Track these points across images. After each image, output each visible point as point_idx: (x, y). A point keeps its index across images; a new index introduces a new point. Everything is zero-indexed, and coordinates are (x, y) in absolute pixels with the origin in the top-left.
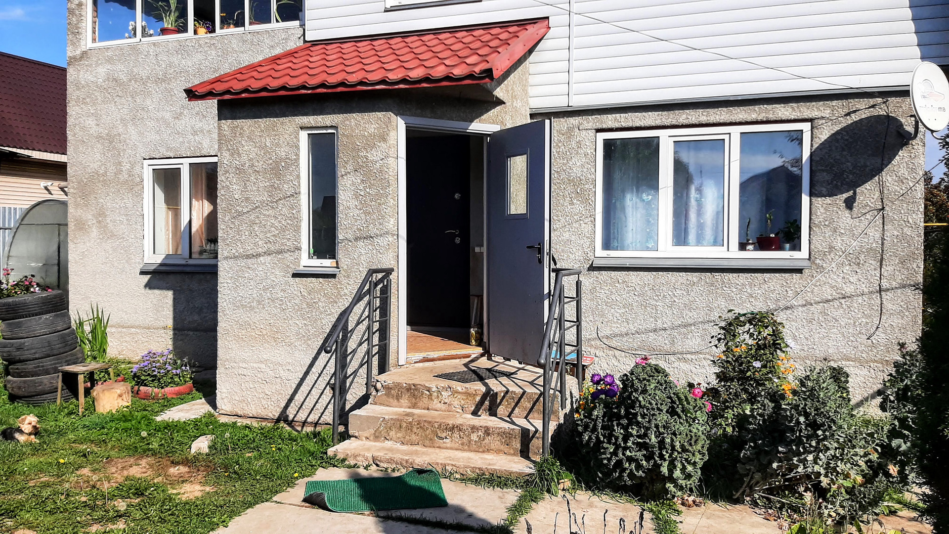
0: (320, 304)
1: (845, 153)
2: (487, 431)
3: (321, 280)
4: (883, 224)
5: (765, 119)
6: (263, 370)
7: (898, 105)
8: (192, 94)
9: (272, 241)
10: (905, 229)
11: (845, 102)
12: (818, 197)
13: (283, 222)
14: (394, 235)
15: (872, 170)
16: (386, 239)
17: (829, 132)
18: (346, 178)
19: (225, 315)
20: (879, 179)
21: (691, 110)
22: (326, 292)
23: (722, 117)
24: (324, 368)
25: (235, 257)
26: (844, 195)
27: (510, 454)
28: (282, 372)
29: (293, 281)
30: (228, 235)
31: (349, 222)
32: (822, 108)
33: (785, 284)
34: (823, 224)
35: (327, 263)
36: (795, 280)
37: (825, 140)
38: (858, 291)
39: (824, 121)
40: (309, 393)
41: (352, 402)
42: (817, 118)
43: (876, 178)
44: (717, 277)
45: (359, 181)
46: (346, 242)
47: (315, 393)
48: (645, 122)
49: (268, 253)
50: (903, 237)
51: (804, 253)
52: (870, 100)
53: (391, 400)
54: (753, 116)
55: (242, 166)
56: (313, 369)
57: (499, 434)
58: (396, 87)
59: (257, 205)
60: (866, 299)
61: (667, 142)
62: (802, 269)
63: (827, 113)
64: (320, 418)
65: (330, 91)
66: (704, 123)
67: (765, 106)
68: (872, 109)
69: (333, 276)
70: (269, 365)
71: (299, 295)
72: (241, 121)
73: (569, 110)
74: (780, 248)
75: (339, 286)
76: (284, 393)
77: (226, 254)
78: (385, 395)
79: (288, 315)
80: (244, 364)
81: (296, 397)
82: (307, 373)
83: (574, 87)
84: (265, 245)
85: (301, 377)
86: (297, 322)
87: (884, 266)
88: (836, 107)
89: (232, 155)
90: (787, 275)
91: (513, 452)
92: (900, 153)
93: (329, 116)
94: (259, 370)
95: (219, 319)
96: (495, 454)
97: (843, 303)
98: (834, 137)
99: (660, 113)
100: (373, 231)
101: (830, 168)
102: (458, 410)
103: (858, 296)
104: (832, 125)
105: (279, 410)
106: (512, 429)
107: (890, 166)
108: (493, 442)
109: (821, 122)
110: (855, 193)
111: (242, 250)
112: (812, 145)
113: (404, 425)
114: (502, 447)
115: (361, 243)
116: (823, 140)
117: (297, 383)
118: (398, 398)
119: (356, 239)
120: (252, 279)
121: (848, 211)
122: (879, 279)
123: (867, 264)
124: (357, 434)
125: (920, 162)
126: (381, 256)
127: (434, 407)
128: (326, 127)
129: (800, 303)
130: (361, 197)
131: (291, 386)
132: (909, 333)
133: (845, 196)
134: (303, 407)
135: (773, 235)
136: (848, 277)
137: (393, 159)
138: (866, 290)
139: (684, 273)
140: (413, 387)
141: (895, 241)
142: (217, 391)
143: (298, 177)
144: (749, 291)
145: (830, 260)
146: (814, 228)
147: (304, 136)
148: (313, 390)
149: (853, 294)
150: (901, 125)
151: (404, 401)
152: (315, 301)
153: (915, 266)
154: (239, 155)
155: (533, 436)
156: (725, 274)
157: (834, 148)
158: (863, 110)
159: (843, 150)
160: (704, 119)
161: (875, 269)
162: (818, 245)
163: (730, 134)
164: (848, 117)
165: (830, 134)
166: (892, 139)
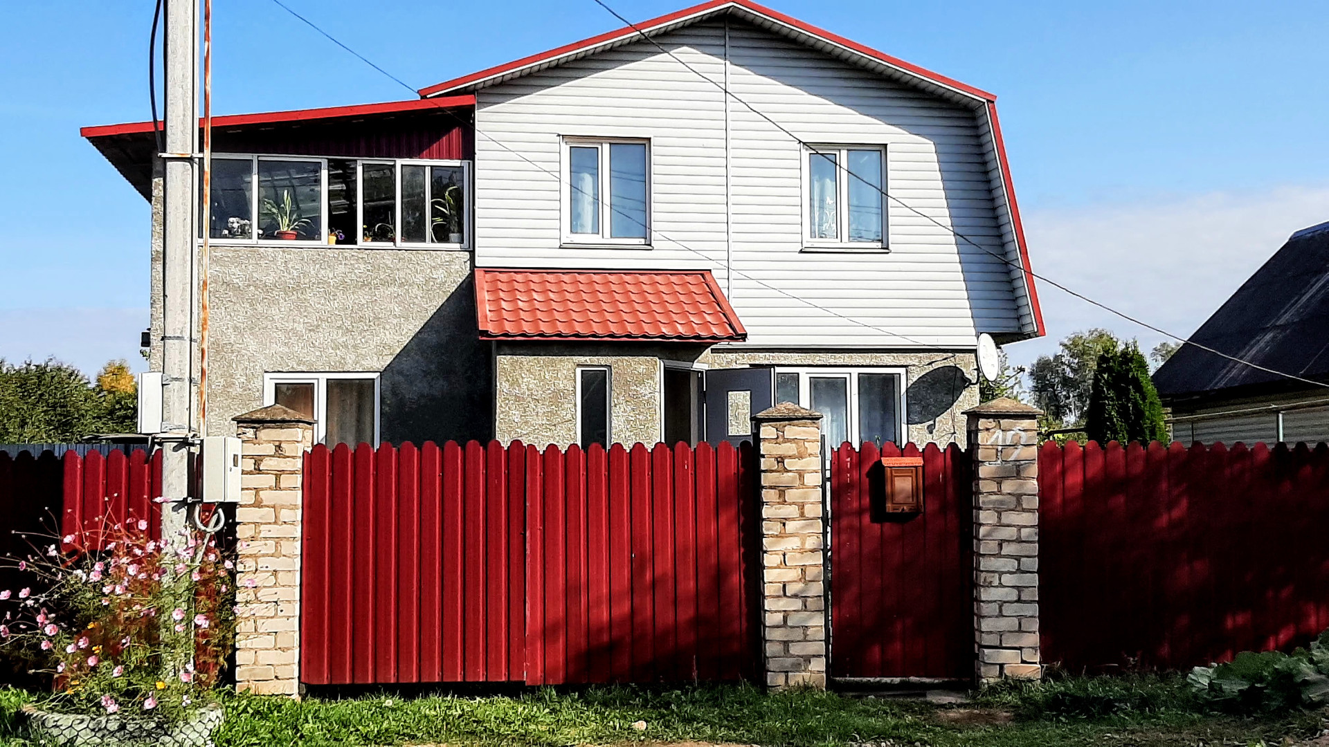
1: (929, 392)
5: (875, 364)
7: (961, 359)
11: (927, 355)
12: (913, 424)
15: (946, 404)
17: (918, 375)
18: (618, 407)
21: (823, 354)
23: (846, 361)
32: (913, 358)
37: (916, 381)
39: (915, 368)
42: (910, 365)
43: (949, 411)
45: (630, 409)
48: (788, 361)
52: (944, 354)
54: (868, 361)
55: (522, 395)
58: (671, 340)
59: (536, 427)
61: (805, 376)
63: (916, 362)
67: (875, 354)
68: (945, 361)
72: (521, 357)
88: (922, 358)
89: (511, 385)
92: (963, 393)
93: (604, 357)
98: (922, 380)
99: (801, 354)
101: (920, 401)
104: (920, 370)
107: (957, 402)
109: (912, 368)
110: (935, 422)
112: (907, 385)
121: (931, 435)
128: (600, 366)
130: (631, 422)
133: (929, 423)
137: (658, 393)
143: (575, 405)
147: (579, 371)
150: (962, 373)
154: (519, 385)
157: (921, 387)
158: (940, 361)
159: (927, 389)
160: (832, 362)
163: (850, 373)
164: (930, 366)
166: (958, 383)
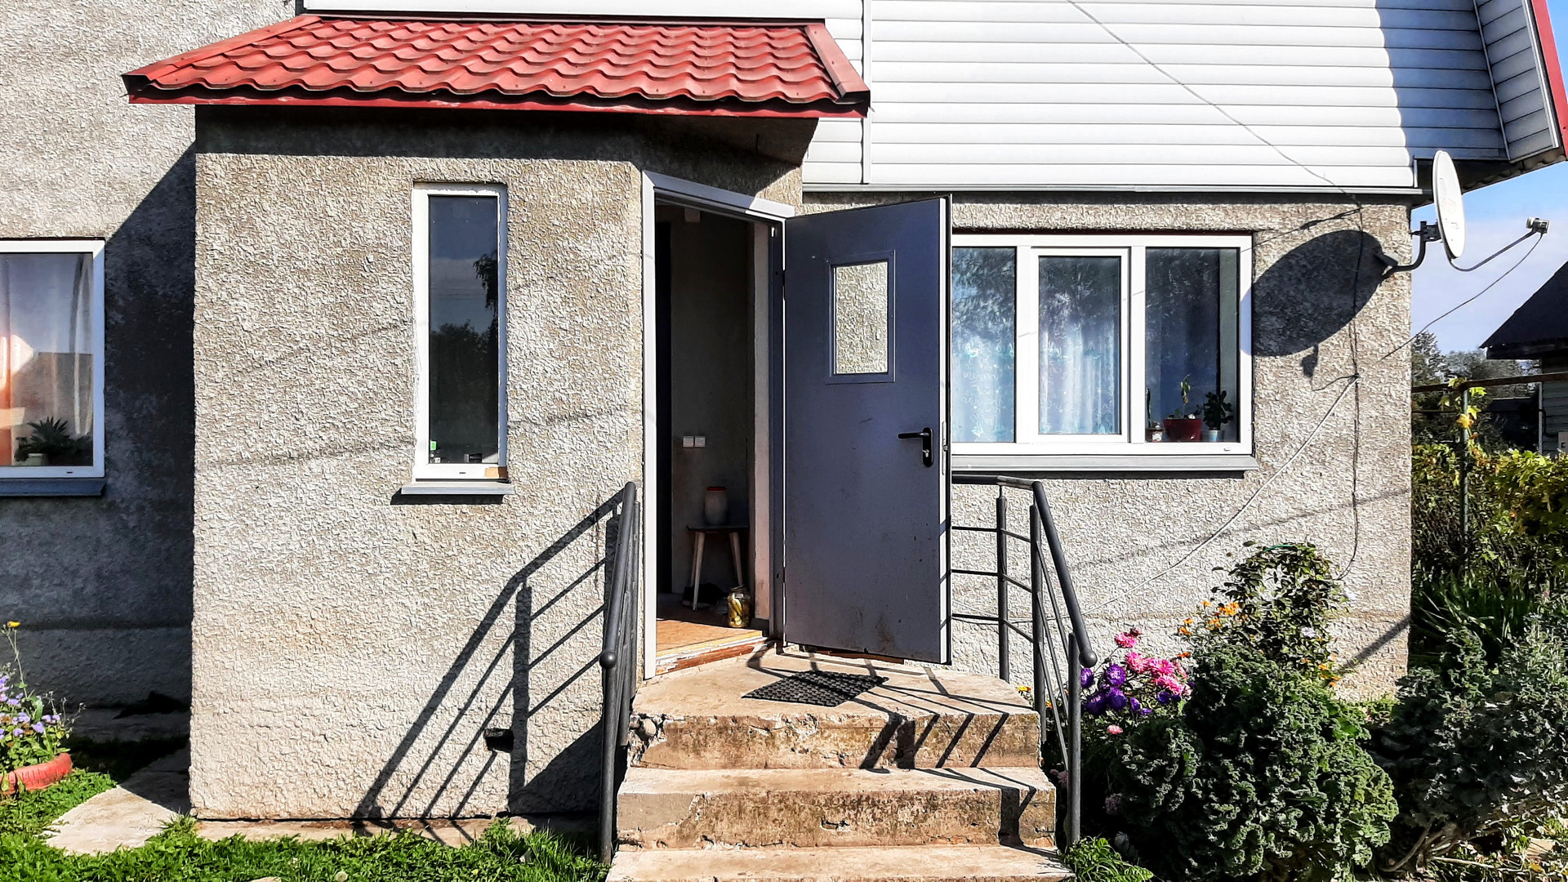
0: (464, 559)
1: (1302, 287)
2: (932, 802)
3: (465, 507)
4: (1357, 399)
5: (1185, 227)
6: (316, 713)
7: (1374, 216)
8: (140, 87)
9: (340, 425)
10: (1387, 407)
11: (1301, 207)
12: (1264, 355)
13: (370, 382)
14: (636, 411)
15: (1340, 315)
16: (621, 420)
17: (1278, 252)
18: (526, 292)
19: (212, 593)
20: (1350, 329)
21: (1070, 205)
22: (477, 533)
23: (1120, 220)
24: (473, 696)
25: (242, 461)
26: (1301, 353)
27: (981, 842)
28: (366, 712)
29: (393, 511)
30: (222, 410)
31: (535, 384)
32: (1268, 215)
33: (1218, 495)
34: (1272, 398)
35: (476, 474)
36: (1233, 490)
37: (1274, 266)
38: (1323, 504)
39: (1271, 235)
40: (435, 753)
41: (540, 765)
42: (1261, 230)
43: (1346, 328)
44: (1115, 486)
45: (559, 300)
46: (527, 426)
47: (451, 752)
48: (993, 220)
49: (332, 451)
50: (1384, 422)
51: (1245, 445)
52: (1337, 206)
53: (681, 755)
54: (1167, 221)
55: (264, 257)
56: (444, 701)
57: (955, 804)
58: (660, 111)
59: (301, 345)
60: (1335, 517)
61: (1029, 255)
62: (1243, 471)
63: (1275, 222)
64: (462, 805)
65: (504, 106)
66: (1091, 227)
67: (1185, 205)
68: (1339, 221)
69: (497, 499)
70: (333, 699)
71: (411, 540)
72: (259, 157)
73: (864, 190)
74: (1203, 438)
75: (508, 521)
76: (369, 757)
77: (217, 454)
78: (668, 745)
79: (383, 588)
80: (267, 701)
81: (404, 765)
82: (429, 710)
83: (872, 151)
84: (321, 434)
85: (414, 720)
86: (406, 601)
87: (1359, 465)
88: (1288, 215)
89: (236, 231)
90: (1220, 481)
91: (984, 838)
92: (1377, 290)
93: (487, 160)
94: (307, 712)
95: (198, 603)
96: (949, 844)
97: (1303, 523)
98: (1287, 262)
99: (1019, 206)
100: (591, 403)
101: (1282, 310)
102: (832, 763)
103: (1323, 512)
104: (1283, 241)
105: (358, 797)
106: (982, 793)
107: (1364, 310)
108: (947, 821)
109: (1267, 237)
110: (1316, 351)
111: (259, 445)
112: (1254, 274)
113: (750, 806)
114: (964, 830)
115: (561, 429)
116: (1270, 265)
117: (404, 734)
118: (697, 749)
119: (550, 420)
120: (288, 510)
121: (1306, 380)
122: (1351, 484)
123: (1336, 463)
124: (636, 837)
125: (1405, 304)
126: (609, 455)
127: (781, 761)
128: (479, 184)
129: (1241, 526)
130: (562, 333)
131: (389, 743)
132: (1395, 567)
133: (1303, 354)
134: (421, 784)
135: (1192, 417)
136: (1309, 482)
137: (634, 258)
138: (1335, 503)
139: (1061, 481)
140: (732, 724)
141: (1373, 425)
142: (191, 768)
143: (409, 286)
144: (1163, 508)
145: (1284, 456)
146: (1260, 406)
147: (420, 199)
148: (445, 745)
149: (1317, 509)
150: (1379, 247)
151: (713, 754)
152: (450, 553)
153: (1400, 463)
154: (255, 232)
155: (1026, 803)
156: (1126, 481)
157: (1286, 279)
158: (1327, 221)
159: (1299, 281)
160: (1090, 221)
161: (1347, 470)
162: (1267, 432)
163: (1130, 248)
164: (1306, 231)
165: (1280, 256)
166: (1366, 269)
